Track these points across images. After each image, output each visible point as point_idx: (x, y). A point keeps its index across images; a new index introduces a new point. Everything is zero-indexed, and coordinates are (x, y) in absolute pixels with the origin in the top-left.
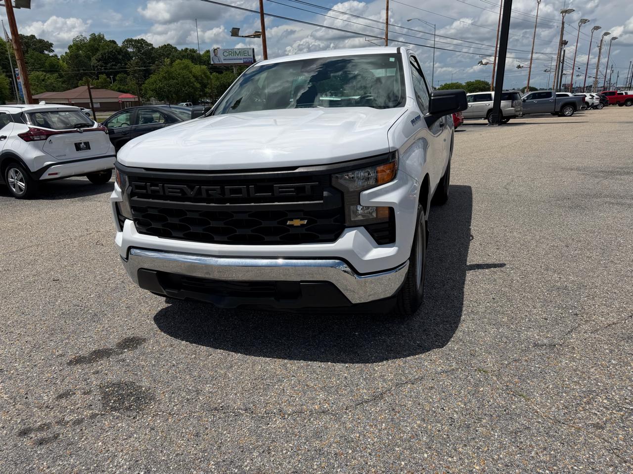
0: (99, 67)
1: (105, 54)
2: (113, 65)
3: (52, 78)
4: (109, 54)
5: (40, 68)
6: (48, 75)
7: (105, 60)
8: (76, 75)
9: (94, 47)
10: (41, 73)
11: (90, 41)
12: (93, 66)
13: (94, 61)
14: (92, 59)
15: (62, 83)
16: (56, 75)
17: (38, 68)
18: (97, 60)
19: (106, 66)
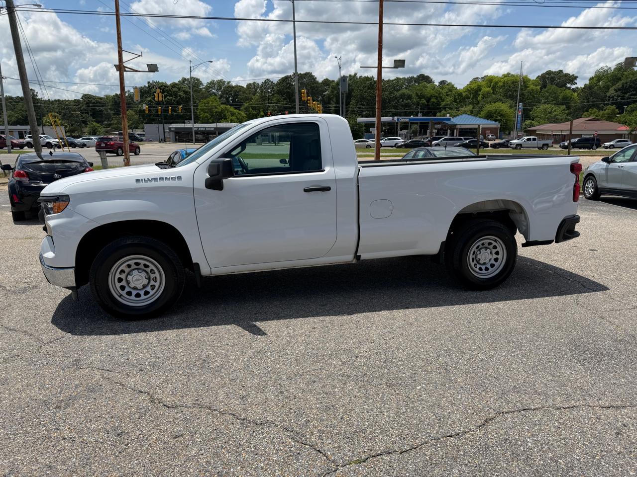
0: (615, 97)
1: (627, 83)
2: (632, 95)
3: (559, 110)
4: (631, 83)
5: (552, 101)
6: (555, 108)
7: (624, 90)
8: (583, 107)
9: (616, 77)
10: (550, 105)
11: (614, 70)
12: (609, 97)
13: (611, 92)
14: (610, 89)
15: (567, 115)
16: (563, 107)
17: (551, 101)
18: (615, 90)
19: (624, 96)
